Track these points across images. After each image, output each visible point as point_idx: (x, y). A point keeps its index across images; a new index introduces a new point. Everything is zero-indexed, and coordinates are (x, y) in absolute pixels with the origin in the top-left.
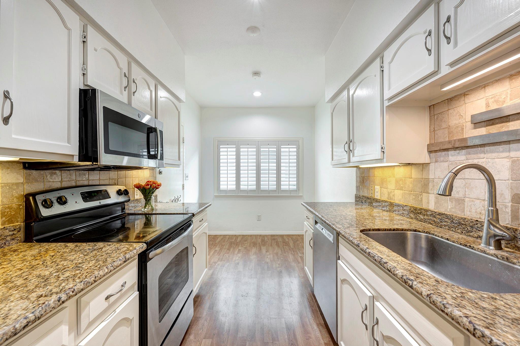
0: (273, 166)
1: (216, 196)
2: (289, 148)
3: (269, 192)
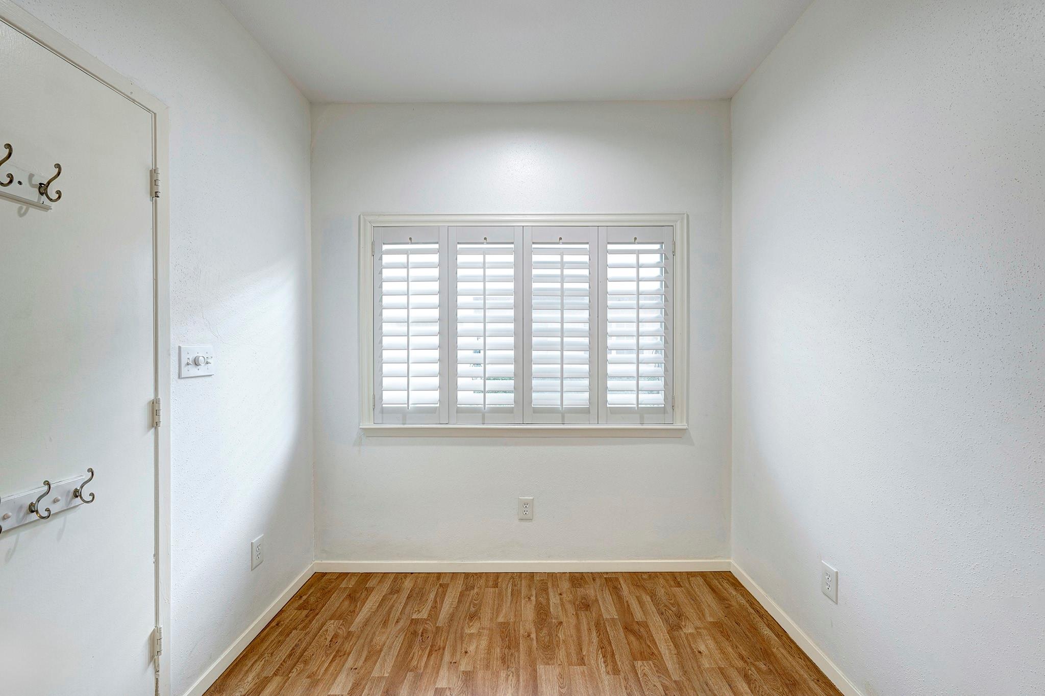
0: (579, 319)
1: (369, 433)
2: (639, 252)
3: (563, 417)
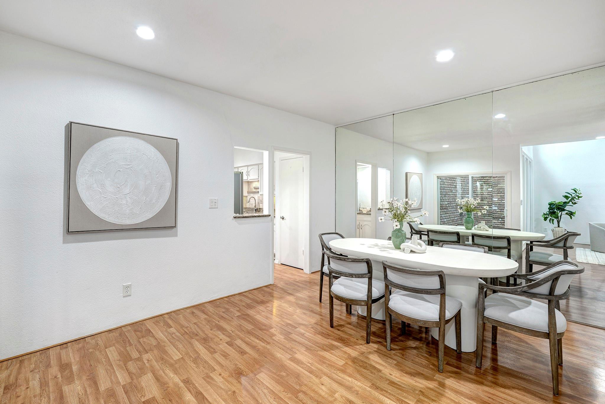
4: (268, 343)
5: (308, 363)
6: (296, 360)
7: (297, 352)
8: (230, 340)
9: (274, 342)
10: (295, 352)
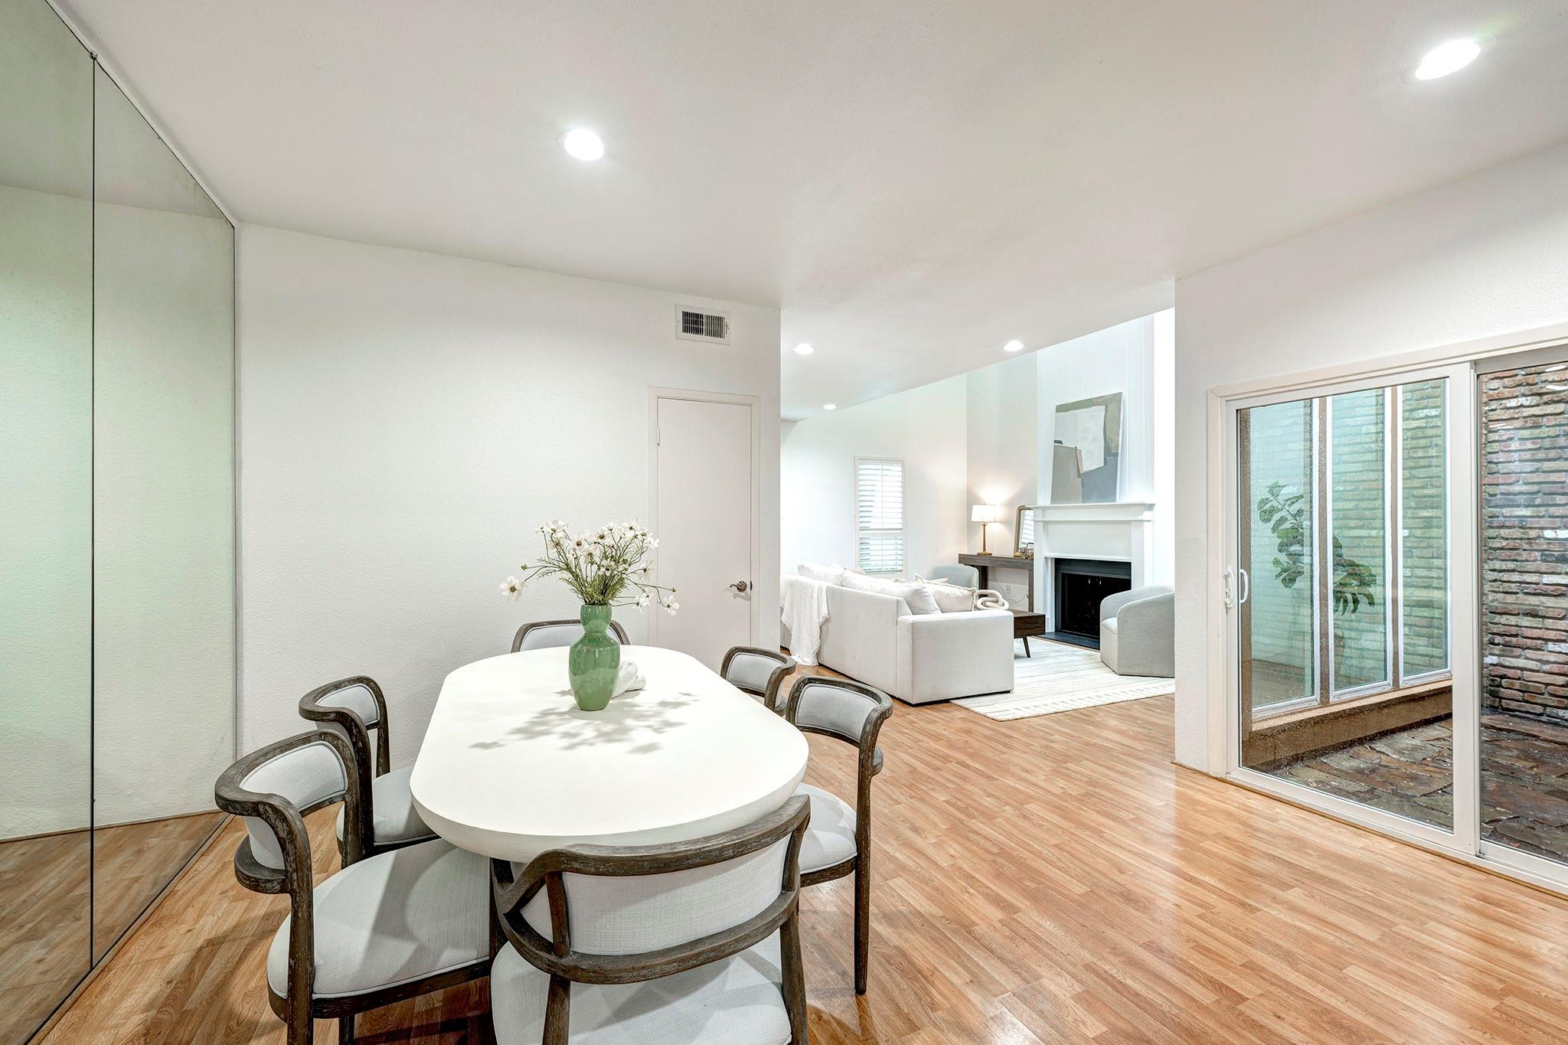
4: (1090, 968)
5: (973, 894)
6: (1002, 904)
7: (998, 926)
8: (1239, 1007)
9: (1071, 968)
10: (1004, 925)
